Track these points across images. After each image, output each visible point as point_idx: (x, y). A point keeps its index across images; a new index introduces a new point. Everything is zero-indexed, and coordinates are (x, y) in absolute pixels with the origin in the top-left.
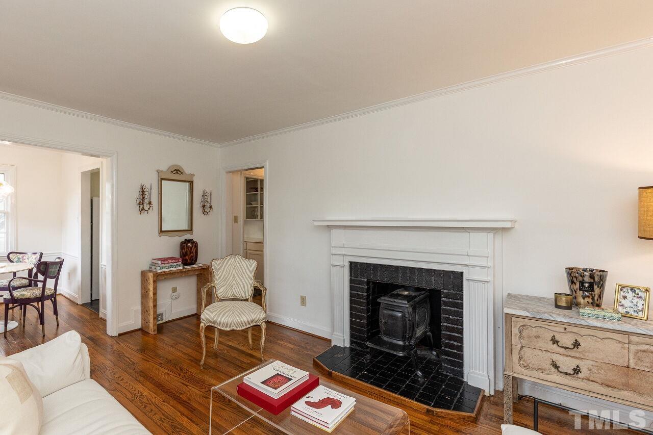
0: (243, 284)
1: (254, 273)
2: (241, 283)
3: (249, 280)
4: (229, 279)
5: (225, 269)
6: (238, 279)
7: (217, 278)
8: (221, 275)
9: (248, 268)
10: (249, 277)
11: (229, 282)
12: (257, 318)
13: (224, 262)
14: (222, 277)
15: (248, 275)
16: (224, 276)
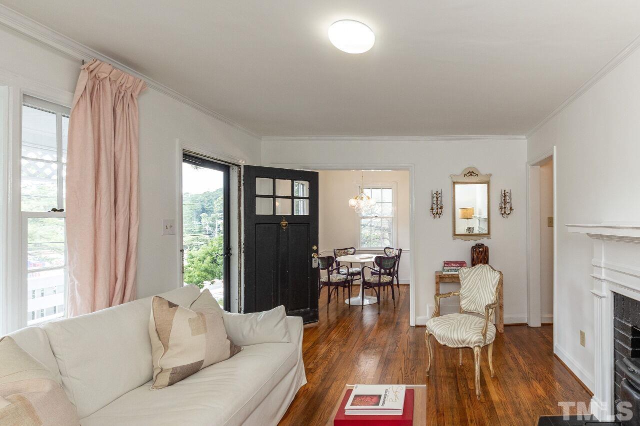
0: (485, 299)
1: (497, 289)
2: (483, 297)
3: (491, 294)
4: (473, 290)
5: (472, 279)
6: (482, 292)
7: (463, 287)
8: (466, 285)
9: (492, 282)
10: (492, 292)
11: (473, 294)
12: (469, 340)
13: (471, 271)
14: (468, 287)
15: (490, 289)
16: (470, 286)
